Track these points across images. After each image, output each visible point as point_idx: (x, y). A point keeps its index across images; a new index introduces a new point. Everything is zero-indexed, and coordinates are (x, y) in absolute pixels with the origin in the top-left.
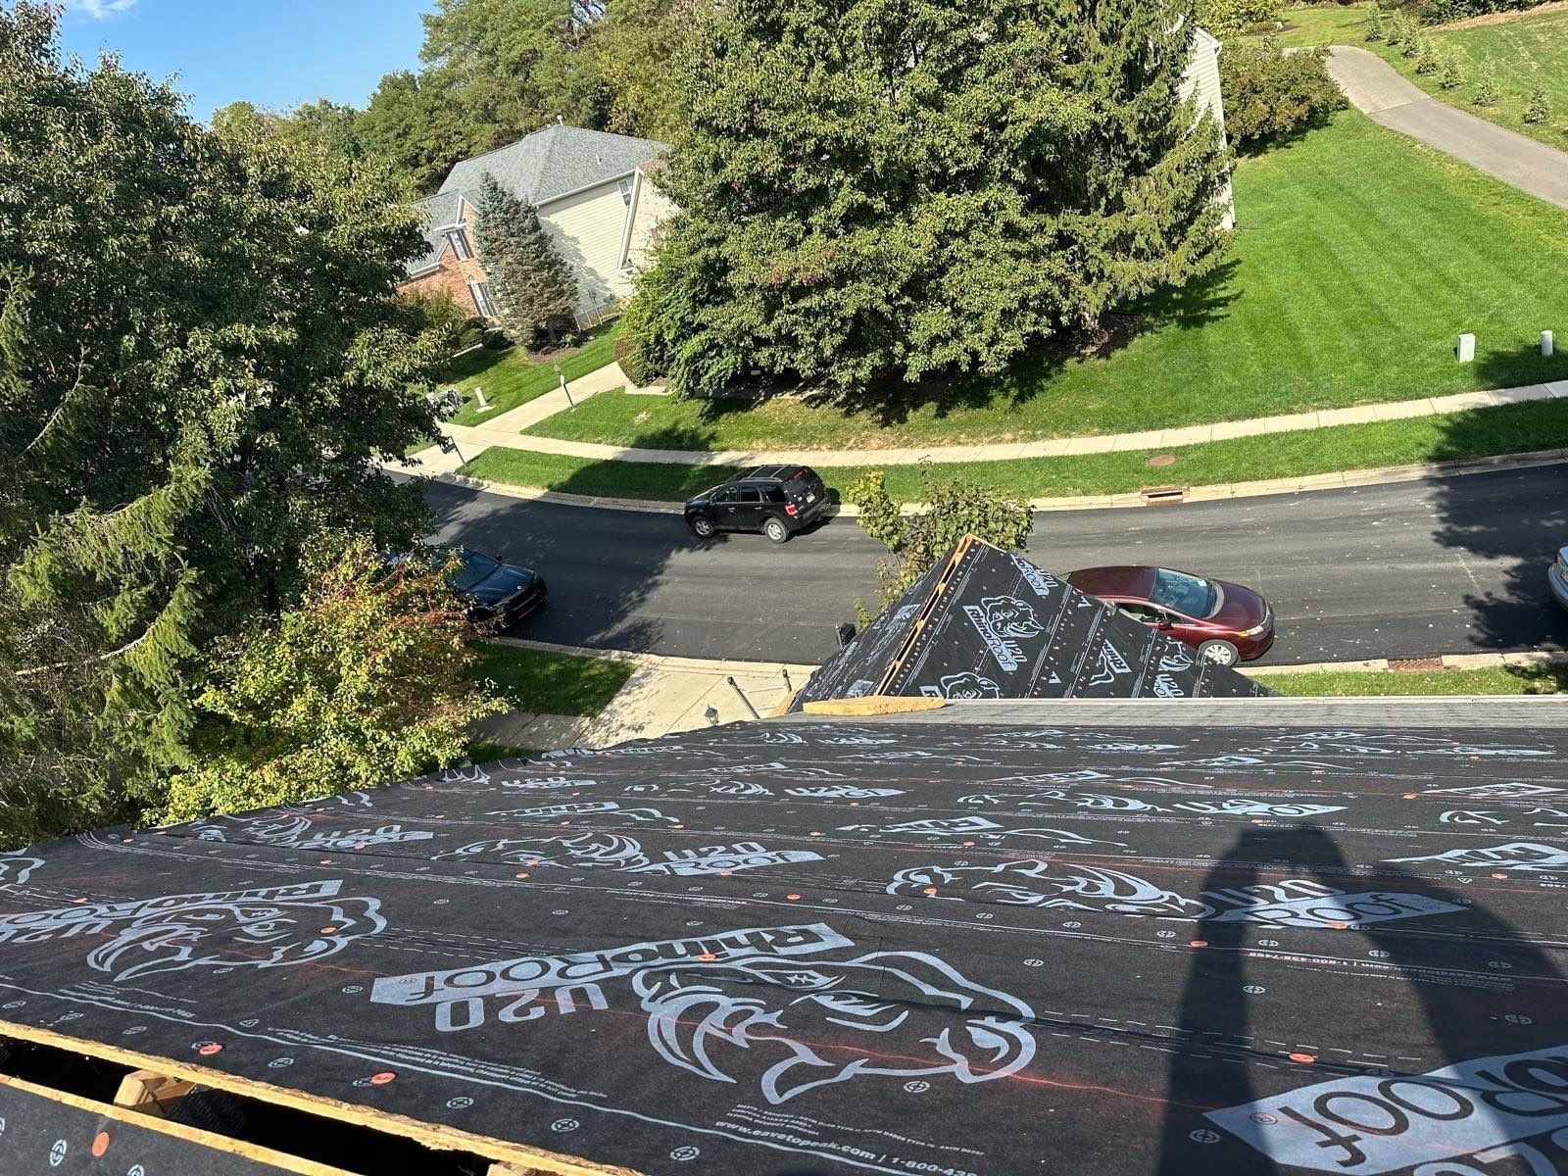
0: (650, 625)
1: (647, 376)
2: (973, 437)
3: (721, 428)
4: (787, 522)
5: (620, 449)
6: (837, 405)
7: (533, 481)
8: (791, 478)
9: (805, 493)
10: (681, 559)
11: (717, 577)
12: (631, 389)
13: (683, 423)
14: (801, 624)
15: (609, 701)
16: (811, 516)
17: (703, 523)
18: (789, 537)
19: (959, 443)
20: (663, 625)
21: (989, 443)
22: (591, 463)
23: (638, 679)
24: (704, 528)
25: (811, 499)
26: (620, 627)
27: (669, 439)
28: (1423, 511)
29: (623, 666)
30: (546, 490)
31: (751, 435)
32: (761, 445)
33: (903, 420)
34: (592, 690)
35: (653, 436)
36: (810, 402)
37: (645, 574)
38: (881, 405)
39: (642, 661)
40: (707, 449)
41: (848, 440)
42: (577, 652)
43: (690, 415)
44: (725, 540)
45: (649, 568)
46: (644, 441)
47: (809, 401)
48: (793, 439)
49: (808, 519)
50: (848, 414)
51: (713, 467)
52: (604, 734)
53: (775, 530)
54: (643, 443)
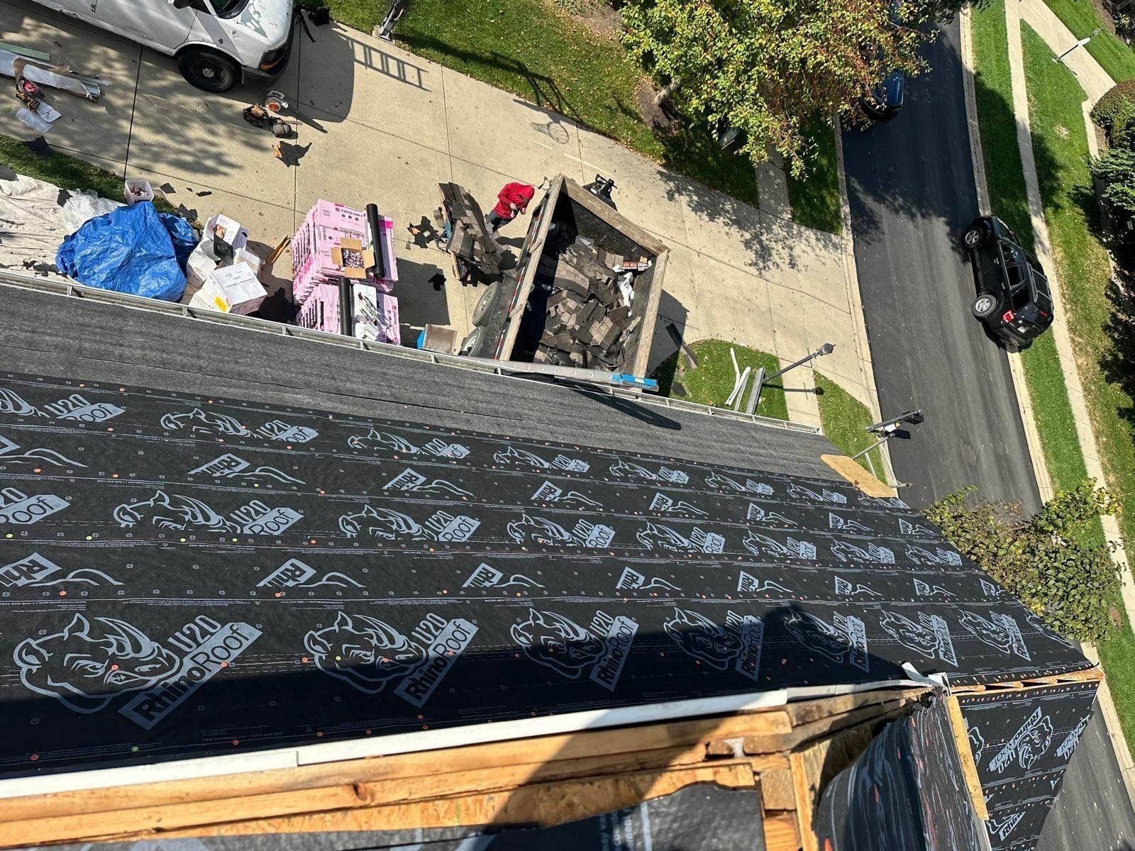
0: (877, 228)
1: (1104, 119)
2: (1105, 449)
3: (1068, 213)
4: (995, 314)
5: (1028, 123)
6: (1114, 315)
7: (980, 54)
8: (1040, 308)
9: (1026, 324)
10: (939, 227)
11: (931, 268)
12: (1087, 107)
13: (1065, 174)
14: (908, 362)
15: (808, 226)
16: (1004, 334)
17: (977, 237)
18: (979, 319)
19: (1097, 437)
20: (880, 240)
21: (1103, 464)
22: (1008, 102)
23: (831, 241)
24: (972, 238)
25: (1022, 330)
26: (869, 201)
27: (1047, 166)
28: (1114, 839)
29: (839, 223)
30: (974, 72)
31: (1067, 243)
32: (1059, 256)
33: (1109, 380)
34: (813, 207)
35: (1046, 150)
36: (1111, 289)
37: (920, 204)
38: (1121, 356)
39: (846, 237)
40: (1044, 207)
41: (1081, 336)
42: (841, 175)
43: (1075, 177)
44: (965, 261)
45: (925, 203)
46: (1040, 143)
47: (1112, 287)
48: (1071, 285)
49: (1001, 332)
50: (1106, 328)
51: (1030, 220)
52: (781, 237)
53: (984, 305)
54: (1038, 141)
